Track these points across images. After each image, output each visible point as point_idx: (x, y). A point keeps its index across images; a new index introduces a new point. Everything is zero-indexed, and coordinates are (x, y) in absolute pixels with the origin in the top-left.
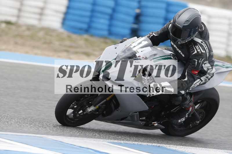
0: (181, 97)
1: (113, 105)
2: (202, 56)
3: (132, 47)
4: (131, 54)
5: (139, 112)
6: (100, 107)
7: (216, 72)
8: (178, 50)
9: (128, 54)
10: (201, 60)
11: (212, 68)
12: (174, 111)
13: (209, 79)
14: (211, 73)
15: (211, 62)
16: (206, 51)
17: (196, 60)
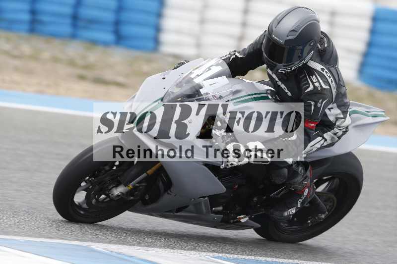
0: (286, 170)
1: (161, 184)
2: (324, 94)
3: (192, 76)
4: (191, 88)
5: (210, 197)
6: (135, 188)
7: (353, 125)
8: (280, 83)
9: (186, 89)
10: (322, 103)
11: (345, 118)
12: (277, 196)
13: (339, 138)
14: (342, 126)
15: (343, 106)
16: (330, 86)
17: (313, 103)
